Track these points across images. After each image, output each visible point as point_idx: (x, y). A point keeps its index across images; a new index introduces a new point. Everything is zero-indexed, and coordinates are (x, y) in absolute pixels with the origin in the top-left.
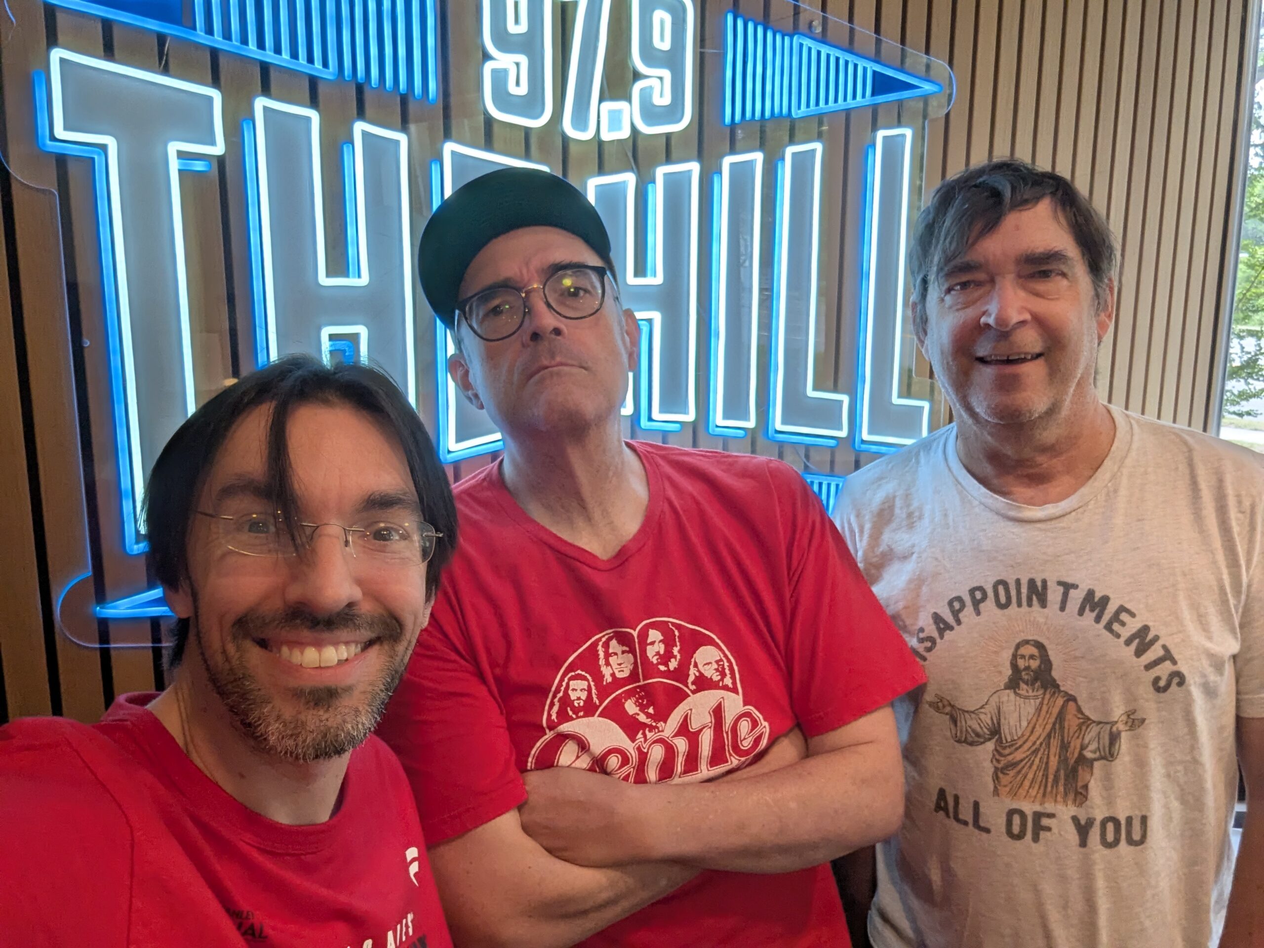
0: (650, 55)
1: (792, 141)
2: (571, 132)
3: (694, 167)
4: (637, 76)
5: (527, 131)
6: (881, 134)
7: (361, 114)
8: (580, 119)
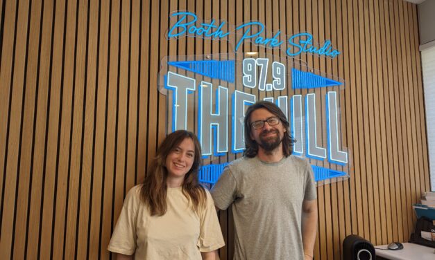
0: (276, 76)
1: (308, 93)
2: (260, 89)
3: (286, 97)
4: (273, 79)
5: (251, 89)
6: (329, 92)
7: (220, 85)
8: (262, 87)
